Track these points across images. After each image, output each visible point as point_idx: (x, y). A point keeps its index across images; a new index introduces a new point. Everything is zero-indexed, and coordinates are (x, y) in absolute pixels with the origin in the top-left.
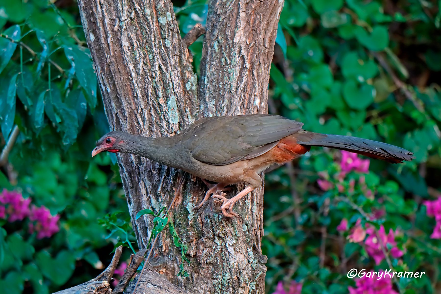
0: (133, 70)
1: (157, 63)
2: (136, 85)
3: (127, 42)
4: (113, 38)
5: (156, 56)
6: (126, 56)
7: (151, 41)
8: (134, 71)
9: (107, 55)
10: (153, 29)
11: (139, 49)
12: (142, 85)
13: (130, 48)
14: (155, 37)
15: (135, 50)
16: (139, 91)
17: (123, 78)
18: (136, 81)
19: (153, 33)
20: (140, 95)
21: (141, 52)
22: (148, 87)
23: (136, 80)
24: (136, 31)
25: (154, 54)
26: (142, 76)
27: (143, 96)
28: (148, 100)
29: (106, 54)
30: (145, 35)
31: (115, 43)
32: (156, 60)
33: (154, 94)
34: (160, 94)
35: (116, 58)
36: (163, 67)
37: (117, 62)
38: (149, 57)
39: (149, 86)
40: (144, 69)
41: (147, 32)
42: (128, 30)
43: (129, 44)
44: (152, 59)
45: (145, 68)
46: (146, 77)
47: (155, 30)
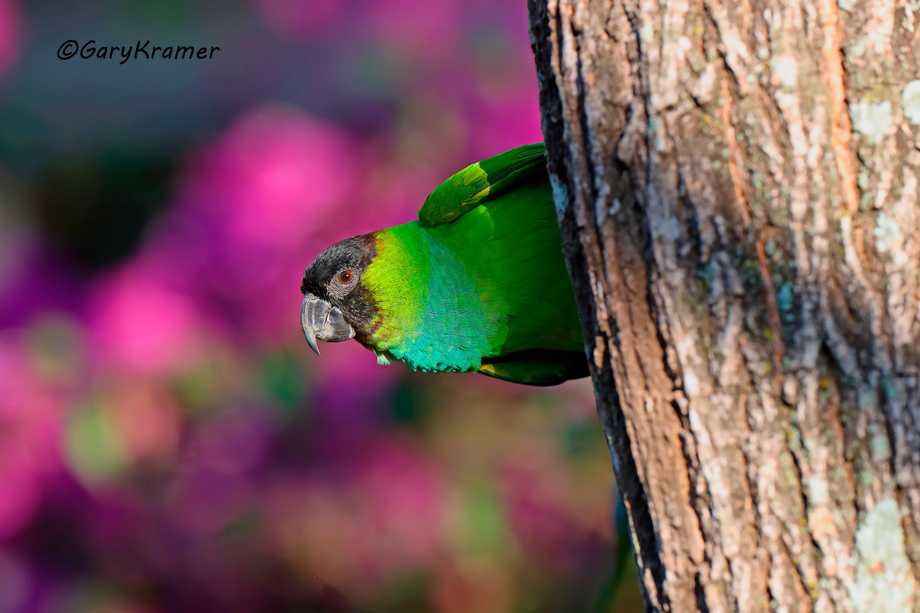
0: (689, 359)
1: (810, 330)
2: (704, 438)
3: (674, 221)
4: (621, 200)
5: (809, 294)
6: (663, 290)
7: (790, 216)
8: (694, 367)
9: (596, 284)
10: (805, 157)
11: (724, 256)
12: (732, 441)
13: (685, 250)
14: (812, 198)
15: (704, 258)
16: (717, 470)
17: (655, 400)
18: (705, 419)
19: (801, 179)
20: (720, 490)
21: (732, 272)
22: (760, 449)
23: (704, 410)
24: (717, 165)
25: (800, 282)
26: (737, 391)
27: (736, 496)
28: (758, 516)
29: (593, 281)
30: (764, 185)
31: (626, 223)
32: (806, 315)
33: (791, 488)
34: (818, 489)
35: (629, 301)
36: (843, 351)
37: (635, 318)
38: (779, 302)
39: (767, 445)
40: (745, 360)
41: (771, 174)
42: (681, 159)
43: (684, 229)
44: (790, 312)
45: (751, 354)
46: (753, 398)
47: (813, 161)
